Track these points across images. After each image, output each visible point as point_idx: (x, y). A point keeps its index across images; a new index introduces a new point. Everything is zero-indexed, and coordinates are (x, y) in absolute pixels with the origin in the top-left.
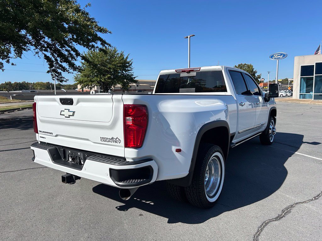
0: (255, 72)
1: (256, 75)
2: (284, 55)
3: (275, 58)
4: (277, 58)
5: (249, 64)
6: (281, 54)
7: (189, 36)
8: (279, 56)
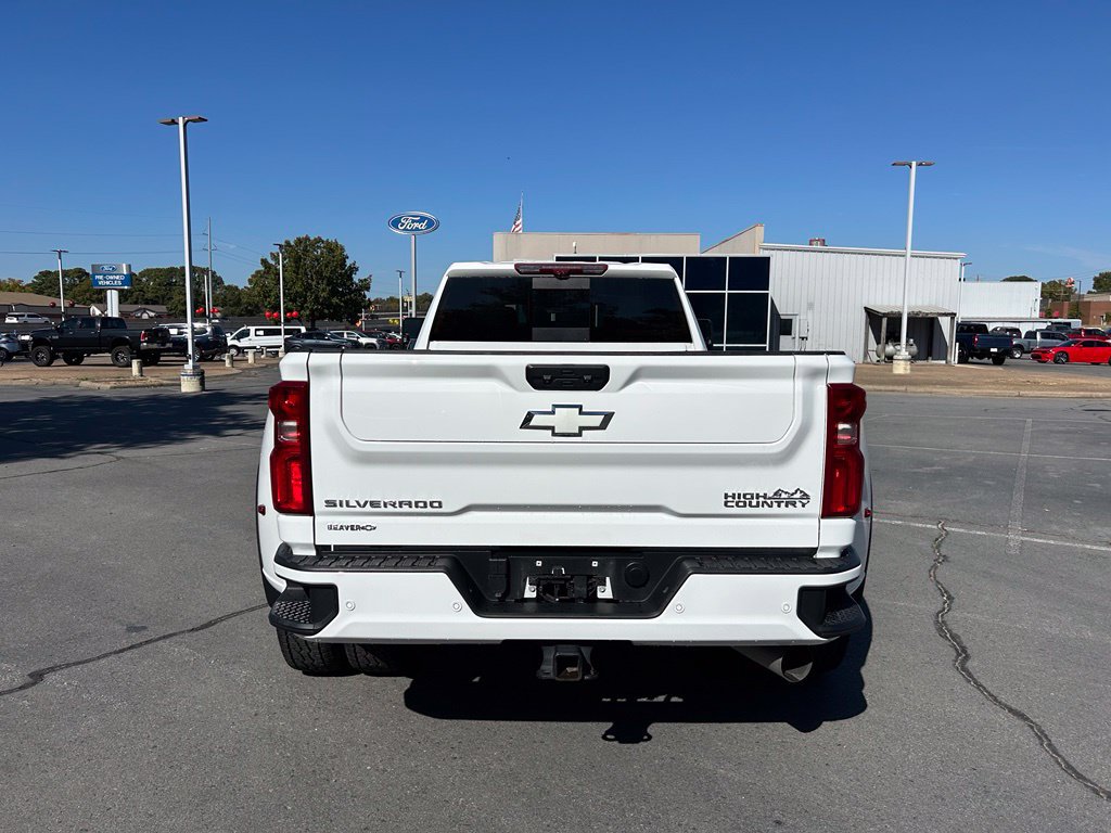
0: (354, 269)
1: (356, 278)
2: (430, 223)
3: (405, 229)
4: (412, 230)
5: (332, 239)
6: (422, 219)
7: (181, 119)
8: (416, 225)
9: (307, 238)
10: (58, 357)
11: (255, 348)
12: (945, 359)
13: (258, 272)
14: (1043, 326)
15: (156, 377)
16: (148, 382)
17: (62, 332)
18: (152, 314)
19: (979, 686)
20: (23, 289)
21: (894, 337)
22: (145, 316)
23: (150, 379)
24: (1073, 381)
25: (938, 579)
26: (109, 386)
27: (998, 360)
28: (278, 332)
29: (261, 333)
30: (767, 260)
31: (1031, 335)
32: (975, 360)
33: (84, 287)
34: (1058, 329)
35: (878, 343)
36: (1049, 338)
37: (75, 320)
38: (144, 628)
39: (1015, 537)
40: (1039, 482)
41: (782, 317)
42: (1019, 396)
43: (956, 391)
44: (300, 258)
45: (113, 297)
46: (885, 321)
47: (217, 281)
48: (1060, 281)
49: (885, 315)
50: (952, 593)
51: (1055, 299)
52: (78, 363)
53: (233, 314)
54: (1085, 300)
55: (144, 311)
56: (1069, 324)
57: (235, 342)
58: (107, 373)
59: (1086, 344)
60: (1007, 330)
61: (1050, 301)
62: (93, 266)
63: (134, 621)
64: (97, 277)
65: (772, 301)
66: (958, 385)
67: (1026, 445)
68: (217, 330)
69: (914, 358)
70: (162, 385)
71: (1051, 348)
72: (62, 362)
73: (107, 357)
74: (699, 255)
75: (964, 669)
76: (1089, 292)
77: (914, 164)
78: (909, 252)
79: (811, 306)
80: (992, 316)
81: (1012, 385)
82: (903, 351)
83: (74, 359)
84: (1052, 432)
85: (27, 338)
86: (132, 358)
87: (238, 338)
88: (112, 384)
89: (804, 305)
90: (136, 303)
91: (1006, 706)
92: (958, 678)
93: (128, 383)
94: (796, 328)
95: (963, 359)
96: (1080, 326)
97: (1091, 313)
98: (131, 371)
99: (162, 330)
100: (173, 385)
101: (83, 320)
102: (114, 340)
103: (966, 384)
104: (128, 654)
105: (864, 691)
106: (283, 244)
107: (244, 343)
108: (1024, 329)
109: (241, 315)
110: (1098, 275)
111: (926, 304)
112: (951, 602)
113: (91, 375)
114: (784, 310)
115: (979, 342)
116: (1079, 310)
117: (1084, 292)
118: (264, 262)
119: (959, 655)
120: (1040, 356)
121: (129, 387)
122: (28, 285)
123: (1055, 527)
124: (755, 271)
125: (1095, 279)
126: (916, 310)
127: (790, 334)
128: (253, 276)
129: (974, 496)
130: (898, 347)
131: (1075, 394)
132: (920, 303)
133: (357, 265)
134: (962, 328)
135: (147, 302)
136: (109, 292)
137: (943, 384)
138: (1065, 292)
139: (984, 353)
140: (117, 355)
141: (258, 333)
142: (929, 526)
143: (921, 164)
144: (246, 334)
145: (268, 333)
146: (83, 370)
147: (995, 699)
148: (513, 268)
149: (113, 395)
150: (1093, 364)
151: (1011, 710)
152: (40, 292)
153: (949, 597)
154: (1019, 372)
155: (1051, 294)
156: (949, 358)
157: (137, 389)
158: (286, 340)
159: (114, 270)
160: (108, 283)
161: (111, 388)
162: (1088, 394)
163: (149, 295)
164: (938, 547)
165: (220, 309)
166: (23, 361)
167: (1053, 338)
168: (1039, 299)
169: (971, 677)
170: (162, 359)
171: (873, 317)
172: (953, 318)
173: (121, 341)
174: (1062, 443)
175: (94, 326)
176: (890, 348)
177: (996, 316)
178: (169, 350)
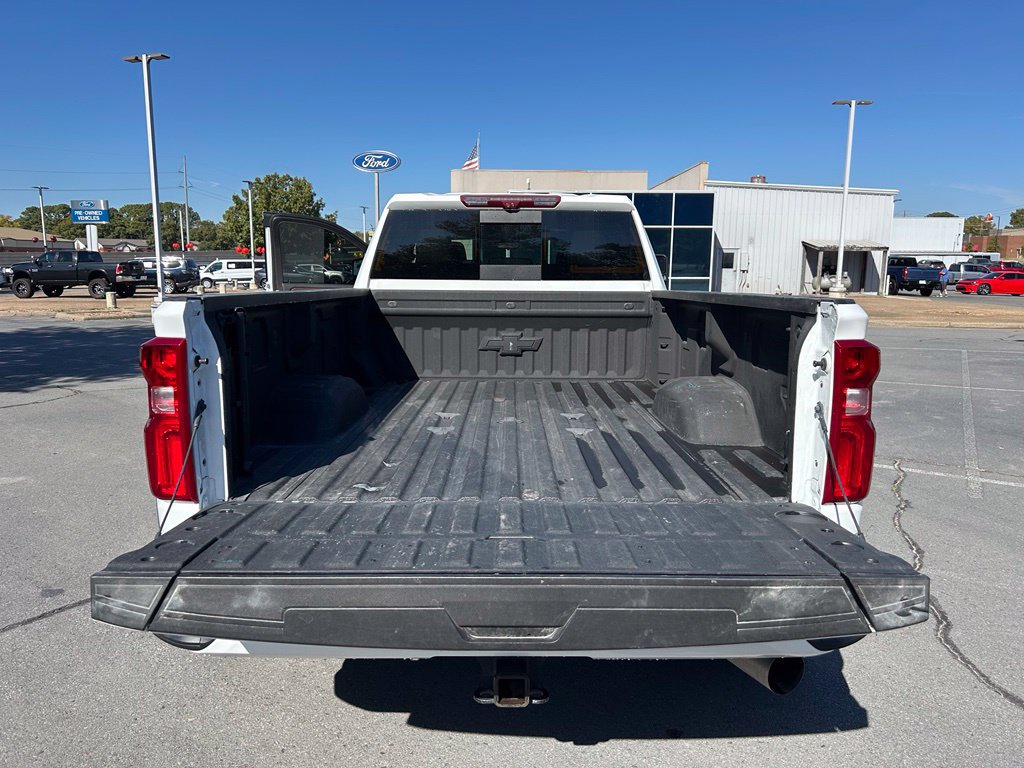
0: (320, 206)
1: (323, 214)
2: (392, 162)
3: (369, 167)
4: (375, 168)
5: (300, 177)
6: (385, 158)
7: (144, 56)
8: (379, 163)
9: (276, 176)
10: (38, 289)
11: (226, 280)
12: (877, 290)
13: (231, 208)
14: (965, 259)
15: (129, 308)
16: (121, 314)
17: (41, 265)
18: (133, 248)
19: (967, 662)
20: (11, 224)
21: (829, 269)
22: (127, 250)
23: (124, 310)
24: (999, 311)
25: (904, 528)
26: (83, 318)
27: (926, 292)
28: (248, 266)
29: (233, 266)
30: (711, 196)
31: (955, 268)
32: (905, 291)
33: (68, 222)
34: (979, 262)
35: (814, 275)
36: (972, 270)
37: (53, 254)
38: (61, 591)
39: (975, 480)
40: (987, 417)
41: (725, 251)
42: (950, 326)
43: (890, 323)
44: (270, 194)
45: (92, 231)
46: (821, 255)
47: (194, 217)
48: (980, 217)
49: (821, 249)
50: (921, 546)
51: (976, 233)
52: (58, 295)
53: (209, 248)
54: (1003, 234)
55: (126, 244)
56: (989, 257)
57: (209, 275)
58: (84, 305)
59: (1008, 276)
60: (932, 263)
61: (970, 236)
62: (72, 202)
63: (51, 582)
64: (76, 213)
65: (716, 236)
66: (891, 316)
67: (966, 377)
68: (189, 264)
69: (849, 290)
70: (134, 317)
71: (974, 280)
72: (42, 294)
73: (84, 290)
74: (646, 191)
75: (948, 641)
76: (1006, 228)
77: (853, 103)
78: (847, 188)
79: (751, 241)
80: (918, 250)
81: (943, 316)
82: (839, 284)
83: (53, 291)
84: (989, 363)
85: (9, 271)
86: (106, 291)
87: (211, 271)
88: (87, 316)
89: (745, 241)
90: (118, 237)
91: (1000, 688)
92: (942, 653)
93: (102, 315)
94: (737, 261)
95: (893, 291)
96: (999, 260)
97: (1008, 247)
98: (106, 302)
99: (137, 263)
100: (145, 316)
101: (60, 253)
102: (90, 273)
103: (898, 315)
104: (36, 625)
105: (843, 671)
106: (253, 181)
107: (216, 275)
108: (948, 262)
109: (216, 249)
110: (1015, 212)
111: (861, 238)
112: (922, 557)
113: (67, 306)
114: (727, 246)
115: (910, 275)
116: (998, 243)
117: (1002, 227)
118: (236, 198)
119: (940, 623)
120: (964, 288)
121: (102, 318)
122: (16, 221)
123: (1013, 467)
124: (699, 207)
125: (1012, 215)
126: (851, 245)
127: (731, 267)
128: (227, 212)
129: (925, 433)
130: (833, 280)
131: (1003, 325)
132: (854, 238)
133: (323, 202)
134: (893, 262)
135: (128, 236)
136: (88, 227)
137: (877, 316)
138: (984, 227)
139: (914, 285)
140: (94, 287)
141: (230, 266)
142: (885, 466)
143: (860, 104)
144: (218, 267)
145: (239, 266)
146: (61, 302)
147: (988, 681)
148: (458, 199)
149: (85, 326)
150: (1014, 295)
151: (1007, 695)
152: (28, 227)
153: (919, 551)
154: (946, 303)
155: (971, 229)
156: (880, 290)
157: (109, 321)
158: (256, 273)
159: (92, 206)
160: (87, 218)
161: (86, 319)
162: (1015, 324)
163: (130, 230)
164: (898, 490)
165: (196, 243)
166: (8, 292)
167: (976, 271)
168: (962, 233)
169: (957, 651)
170: (137, 291)
171: (810, 251)
172: (885, 252)
173: (97, 274)
174: (1000, 375)
175: (71, 260)
176: (825, 281)
177: (922, 250)
178: (143, 282)
